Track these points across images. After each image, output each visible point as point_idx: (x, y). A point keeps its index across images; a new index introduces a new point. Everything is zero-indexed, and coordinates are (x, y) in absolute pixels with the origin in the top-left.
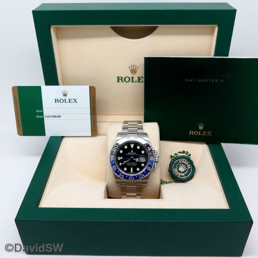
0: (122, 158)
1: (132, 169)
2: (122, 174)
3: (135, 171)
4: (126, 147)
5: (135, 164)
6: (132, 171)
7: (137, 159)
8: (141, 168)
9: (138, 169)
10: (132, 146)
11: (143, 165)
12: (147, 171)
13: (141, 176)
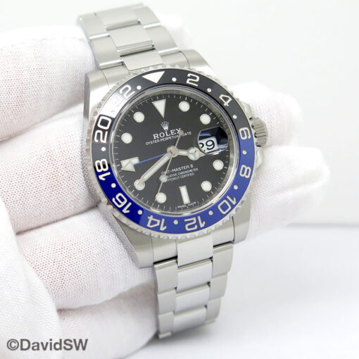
0: (135, 160)
1: (184, 190)
2: (156, 216)
3: (198, 196)
4: (139, 117)
5: (188, 172)
6: (186, 199)
7: (192, 150)
8: (218, 179)
9: (206, 186)
10: (160, 106)
11: (218, 165)
12: (242, 183)
13: (225, 207)
